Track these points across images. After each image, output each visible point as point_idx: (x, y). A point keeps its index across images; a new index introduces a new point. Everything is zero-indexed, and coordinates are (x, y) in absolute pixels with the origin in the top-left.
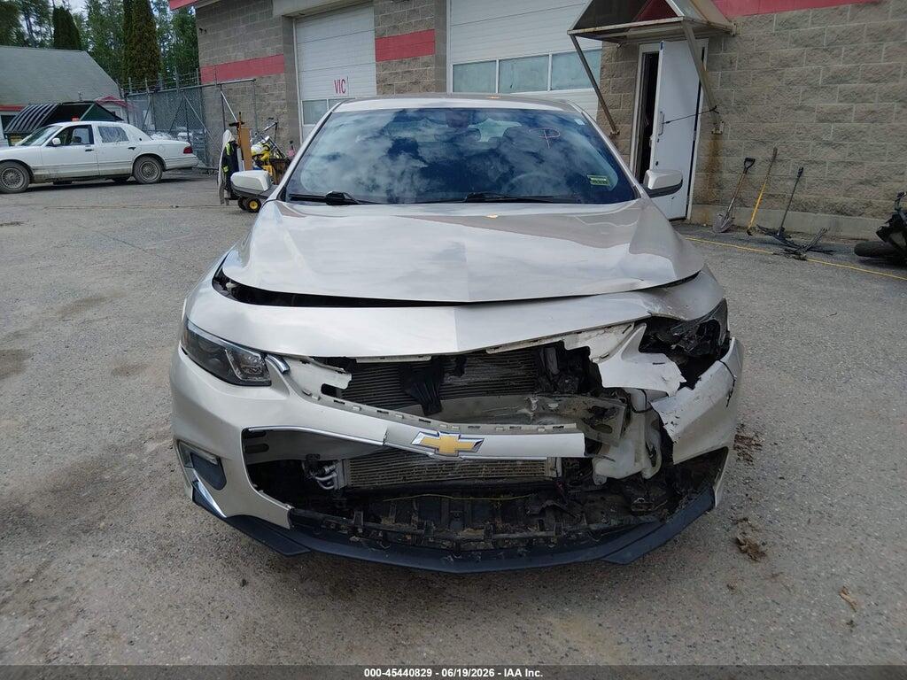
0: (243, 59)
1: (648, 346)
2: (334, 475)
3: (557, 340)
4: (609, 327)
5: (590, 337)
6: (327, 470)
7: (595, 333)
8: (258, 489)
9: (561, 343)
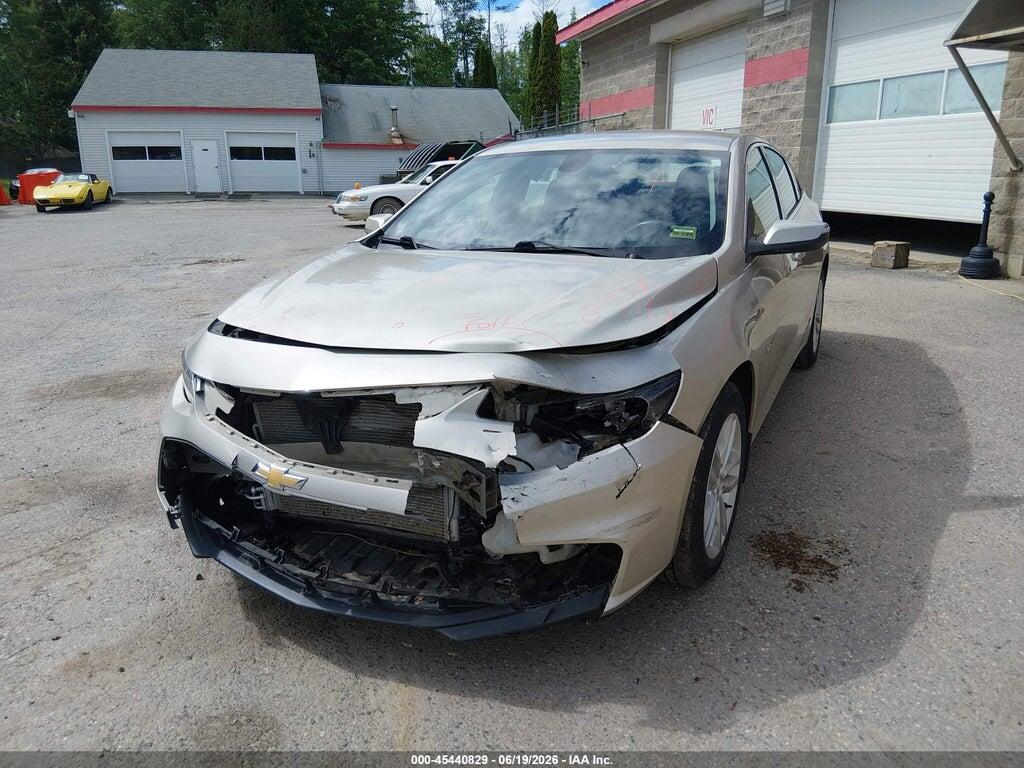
0: (617, 91)
1: (487, 411)
2: (261, 497)
3: (390, 392)
4: (449, 386)
5: (424, 394)
6: (253, 490)
7: (432, 390)
8: (161, 490)
9: (392, 397)
